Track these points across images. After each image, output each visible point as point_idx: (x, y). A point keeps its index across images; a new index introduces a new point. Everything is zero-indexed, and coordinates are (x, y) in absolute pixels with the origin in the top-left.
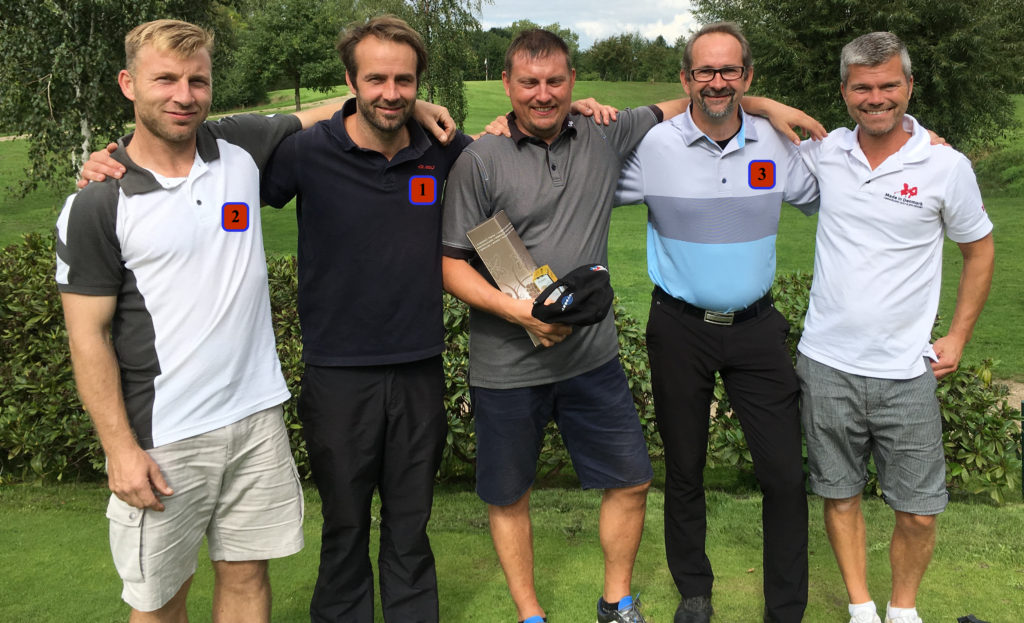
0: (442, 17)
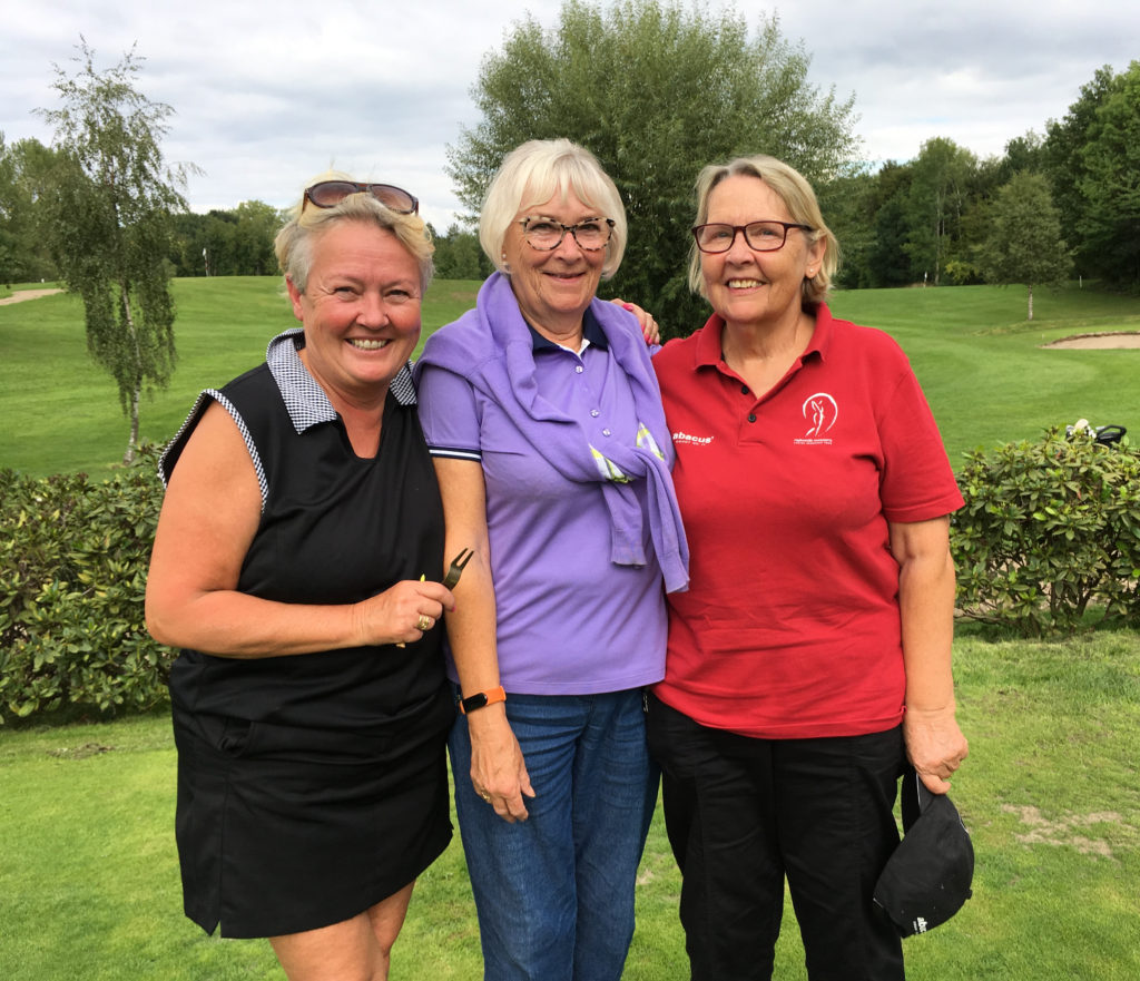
0: (134, 192)
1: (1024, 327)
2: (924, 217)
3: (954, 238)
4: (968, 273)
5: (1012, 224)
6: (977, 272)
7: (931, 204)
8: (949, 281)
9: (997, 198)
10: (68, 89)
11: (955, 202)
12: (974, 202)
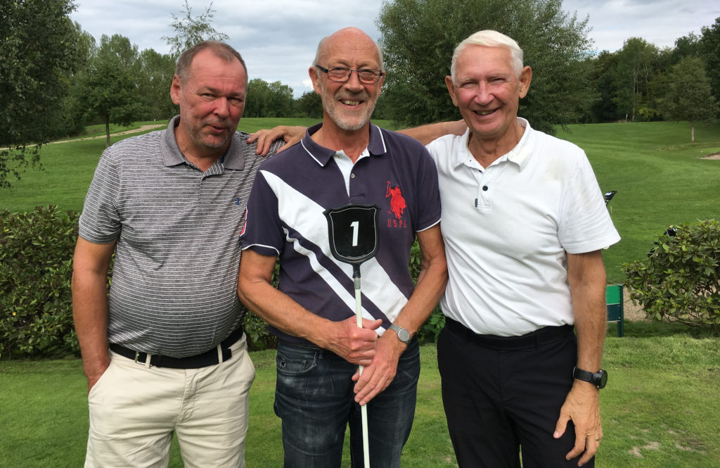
1: (689, 146)
2: (626, 83)
3: (644, 94)
4: (652, 115)
5: (682, 86)
6: (658, 114)
7: (630, 75)
8: (641, 119)
9: (671, 71)
10: (178, 27)
11: (645, 74)
12: (657, 73)
